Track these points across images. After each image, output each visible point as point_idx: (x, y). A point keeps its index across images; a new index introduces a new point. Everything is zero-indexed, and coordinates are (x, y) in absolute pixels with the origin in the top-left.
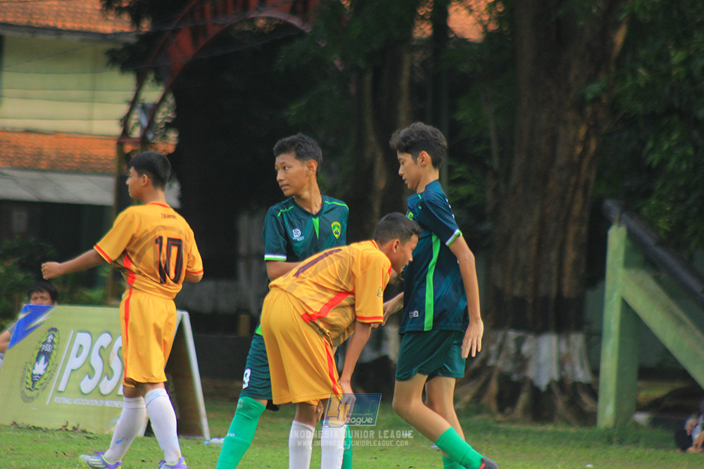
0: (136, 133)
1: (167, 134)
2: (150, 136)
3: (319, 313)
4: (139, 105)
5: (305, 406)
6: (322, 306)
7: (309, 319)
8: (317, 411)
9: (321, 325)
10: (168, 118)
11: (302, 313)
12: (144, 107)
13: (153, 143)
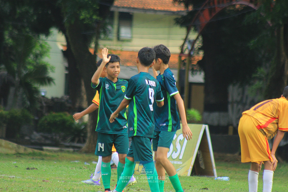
0: (187, 52)
1: (199, 53)
2: (192, 53)
3: (264, 125)
4: (188, 41)
5: (254, 164)
6: (266, 122)
7: (260, 127)
8: (259, 167)
9: (265, 130)
10: (200, 46)
11: (257, 125)
12: (190, 42)
13: (194, 56)
